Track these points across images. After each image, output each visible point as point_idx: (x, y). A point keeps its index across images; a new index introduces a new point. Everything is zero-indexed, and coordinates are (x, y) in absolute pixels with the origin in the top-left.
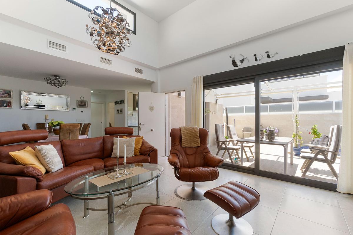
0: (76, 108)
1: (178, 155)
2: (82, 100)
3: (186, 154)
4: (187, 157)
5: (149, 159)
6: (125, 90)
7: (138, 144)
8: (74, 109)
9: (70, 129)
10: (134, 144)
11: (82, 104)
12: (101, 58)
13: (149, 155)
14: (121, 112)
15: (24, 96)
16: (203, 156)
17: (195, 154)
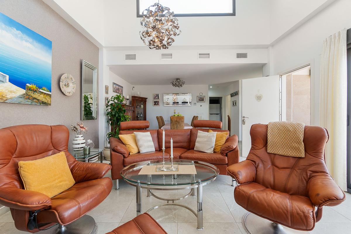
0: (197, 103)
1: (256, 164)
2: (201, 96)
3: (273, 164)
4: (273, 170)
5: (227, 160)
6: (239, 81)
7: (220, 140)
8: (195, 104)
9: (177, 121)
10: (214, 140)
11: (201, 99)
12: (200, 54)
13: (227, 155)
14: (235, 104)
15: (166, 97)
16: (305, 176)
17: (292, 168)
